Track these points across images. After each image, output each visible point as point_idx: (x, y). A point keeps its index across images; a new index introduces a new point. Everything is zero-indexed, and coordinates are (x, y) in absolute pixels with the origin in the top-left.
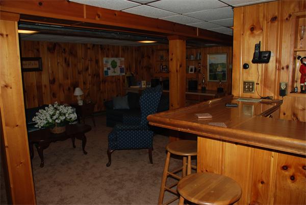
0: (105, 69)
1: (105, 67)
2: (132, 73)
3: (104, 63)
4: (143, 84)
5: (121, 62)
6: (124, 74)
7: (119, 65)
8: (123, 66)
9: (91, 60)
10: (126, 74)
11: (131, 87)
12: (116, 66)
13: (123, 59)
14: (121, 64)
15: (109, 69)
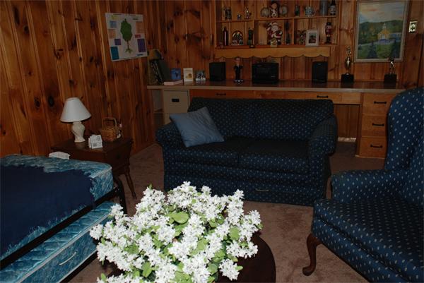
0: (112, 44)
1: (111, 37)
2: (158, 50)
3: (108, 26)
4: (186, 74)
5: (138, 23)
6: (145, 54)
7: (136, 34)
8: (143, 36)
9: (80, 19)
10: (148, 53)
11: (165, 83)
12: (131, 35)
13: (140, 18)
14: (139, 31)
15: (118, 42)
